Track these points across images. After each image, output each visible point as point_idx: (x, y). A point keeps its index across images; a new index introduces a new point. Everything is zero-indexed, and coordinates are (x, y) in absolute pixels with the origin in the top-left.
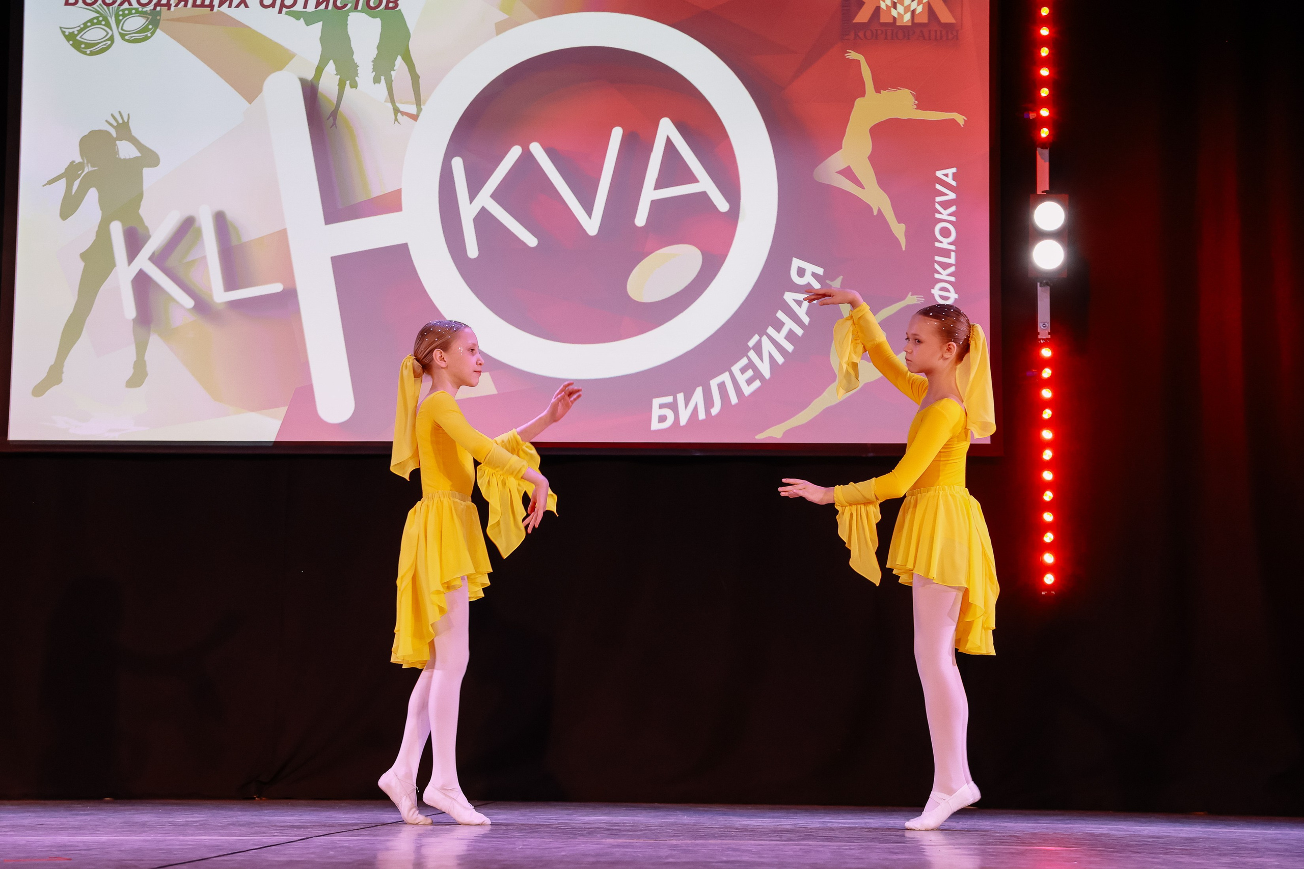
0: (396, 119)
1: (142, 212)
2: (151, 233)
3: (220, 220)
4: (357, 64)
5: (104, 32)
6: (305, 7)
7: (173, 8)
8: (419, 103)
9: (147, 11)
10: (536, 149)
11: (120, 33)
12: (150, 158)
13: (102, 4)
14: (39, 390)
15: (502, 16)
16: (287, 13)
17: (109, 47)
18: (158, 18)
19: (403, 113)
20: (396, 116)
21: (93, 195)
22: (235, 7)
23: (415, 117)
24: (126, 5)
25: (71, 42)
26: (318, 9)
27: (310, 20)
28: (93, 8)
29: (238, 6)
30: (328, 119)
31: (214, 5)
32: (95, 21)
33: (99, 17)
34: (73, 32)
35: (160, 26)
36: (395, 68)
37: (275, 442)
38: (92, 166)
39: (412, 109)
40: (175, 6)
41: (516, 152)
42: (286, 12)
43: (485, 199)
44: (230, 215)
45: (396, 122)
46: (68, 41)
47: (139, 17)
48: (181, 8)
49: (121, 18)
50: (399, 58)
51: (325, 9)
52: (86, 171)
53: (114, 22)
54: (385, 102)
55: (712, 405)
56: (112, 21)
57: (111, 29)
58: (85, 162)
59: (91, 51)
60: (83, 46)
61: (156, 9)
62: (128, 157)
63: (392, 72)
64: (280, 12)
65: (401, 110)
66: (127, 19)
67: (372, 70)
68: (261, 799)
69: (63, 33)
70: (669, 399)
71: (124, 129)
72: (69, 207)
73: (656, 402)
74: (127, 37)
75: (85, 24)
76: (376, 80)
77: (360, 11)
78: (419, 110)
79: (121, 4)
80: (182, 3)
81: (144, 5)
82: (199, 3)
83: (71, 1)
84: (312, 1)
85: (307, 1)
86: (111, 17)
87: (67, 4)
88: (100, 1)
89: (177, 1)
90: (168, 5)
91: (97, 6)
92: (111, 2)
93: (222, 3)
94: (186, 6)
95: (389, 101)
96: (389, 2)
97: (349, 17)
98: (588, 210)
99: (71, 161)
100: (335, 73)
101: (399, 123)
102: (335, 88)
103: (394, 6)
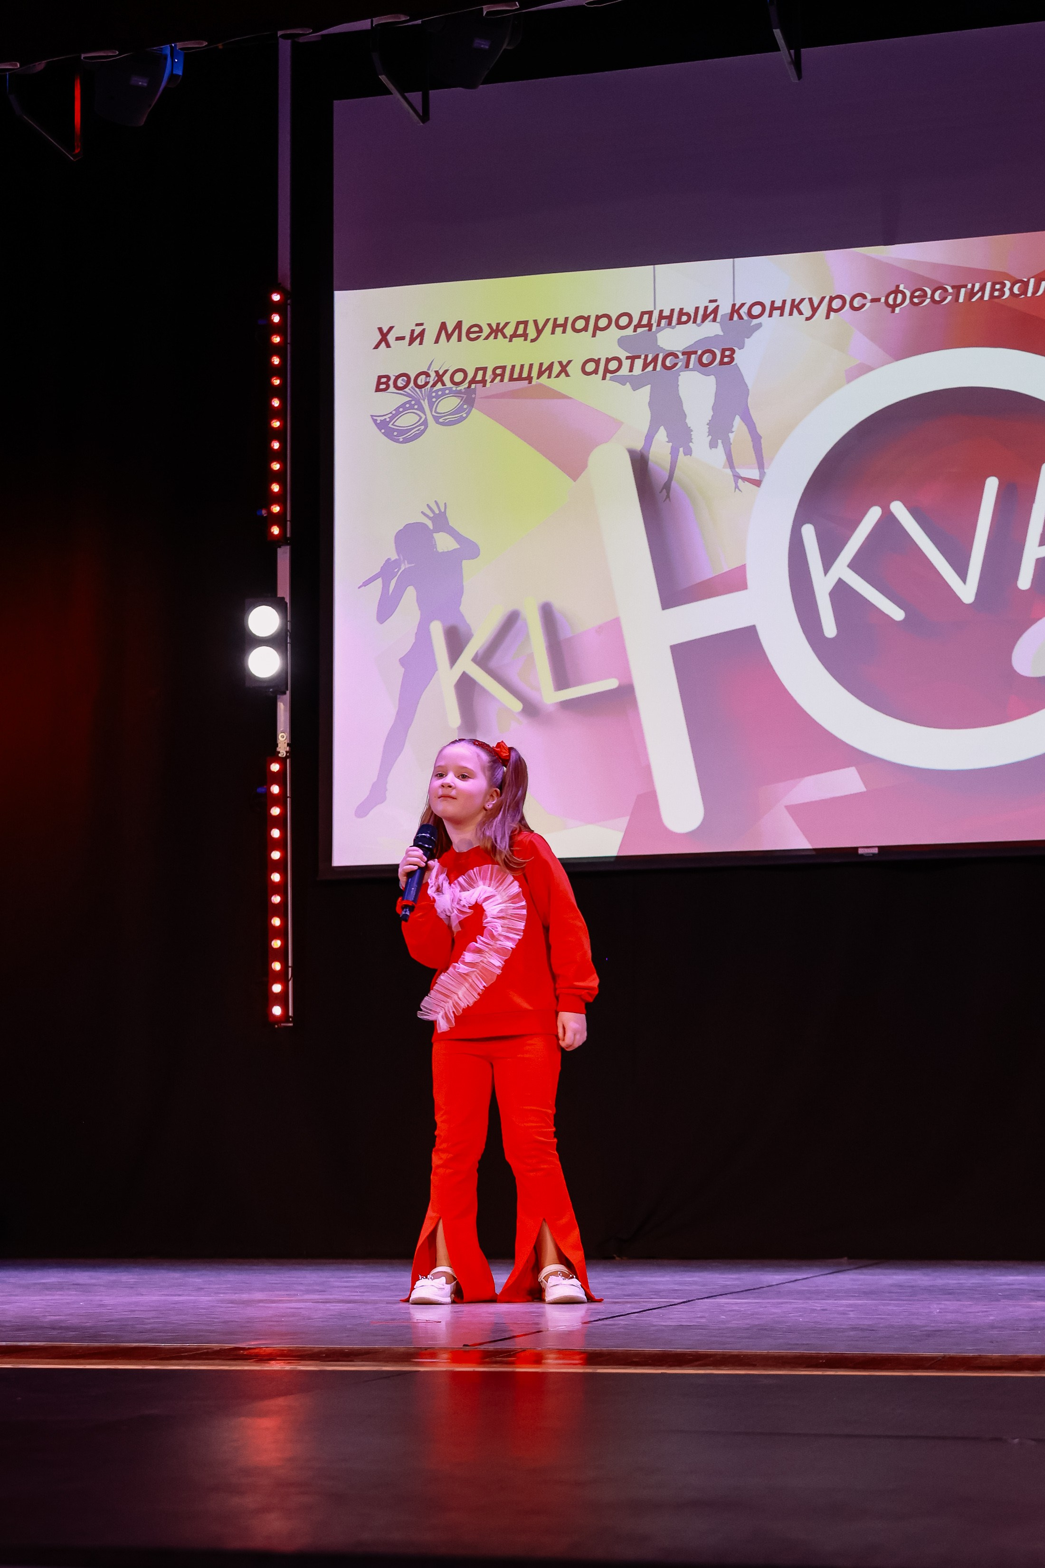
0: (737, 487)
1: (463, 608)
2: (473, 631)
3: (548, 614)
4: (691, 428)
5: (416, 416)
6: (631, 370)
7: (488, 385)
8: (761, 466)
9: (461, 390)
10: (898, 509)
11: (433, 415)
12: (470, 550)
13: (414, 386)
14: (362, 811)
15: (854, 362)
16: (611, 379)
17: (423, 432)
18: (473, 396)
19: (745, 479)
20: (736, 483)
21: (410, 593)
22: (555, 377)
23: (757, 483)
24: (439, 386)
25: (383, 431)
26: (646, 370)
27: (637, 384)
28: (405, 392)
29: (558, 376)
30: (661, 492)
31: (532, 377)
32: (408, 406)
33: (411, 401)
34: (385, 419)
35: (475, 404)
36: (734, 429)
37: (617, 857)
38: (409, 563)
39: (754, 474)
40: (490, 382)
41: (874, 514)
42: (611, 377)
43: (841, 569)
44: (559, 605)
45: (737, 489)
46: (381, 431)
47: (454, 398)
48: (497, 383)
49: (434, 400)
50: (738, 418)
51: (653, 370)
52: (403, 568)
53: (427, 404)
56: (425, 404)
57: (425, 415)
58: (402, 559)
59: (404, 438)
60: (395, 434)
61: (471, 386)
62: (446, 550)
63: (730, 435)
64: (604, 378)
65: (742, 476)
66: (440, 401)
67: (707, 434)
68: (622, 1259)
69: (375, 421)
71: (440, 521)
72: (386, 609)
74: (441, 420)
75: (397, 409)
76: (713, 445)
77: (692, 370)
78: (762, 474)
79: (434, 385)
80: (499, 378)
81: (457, 384)
82: (516, 376)
83: (382, 387)
84: (639, 363)
85: (634, 363)
86: (424, 400)
87: (378, 390)
88: (412, 384)
89: (493, 376)
90: (483, 382)
91: (409, 389)
92: (423, 383)
93: (540, 374)
94: (502, 380)
95: (728, 466)
96: (723, 356)
97: (680, 377)
98: (963, 574)
99: (387, 559)
100: (667, 440)
101: (740, 490)
102: (668, 458)
103: (729, 360)
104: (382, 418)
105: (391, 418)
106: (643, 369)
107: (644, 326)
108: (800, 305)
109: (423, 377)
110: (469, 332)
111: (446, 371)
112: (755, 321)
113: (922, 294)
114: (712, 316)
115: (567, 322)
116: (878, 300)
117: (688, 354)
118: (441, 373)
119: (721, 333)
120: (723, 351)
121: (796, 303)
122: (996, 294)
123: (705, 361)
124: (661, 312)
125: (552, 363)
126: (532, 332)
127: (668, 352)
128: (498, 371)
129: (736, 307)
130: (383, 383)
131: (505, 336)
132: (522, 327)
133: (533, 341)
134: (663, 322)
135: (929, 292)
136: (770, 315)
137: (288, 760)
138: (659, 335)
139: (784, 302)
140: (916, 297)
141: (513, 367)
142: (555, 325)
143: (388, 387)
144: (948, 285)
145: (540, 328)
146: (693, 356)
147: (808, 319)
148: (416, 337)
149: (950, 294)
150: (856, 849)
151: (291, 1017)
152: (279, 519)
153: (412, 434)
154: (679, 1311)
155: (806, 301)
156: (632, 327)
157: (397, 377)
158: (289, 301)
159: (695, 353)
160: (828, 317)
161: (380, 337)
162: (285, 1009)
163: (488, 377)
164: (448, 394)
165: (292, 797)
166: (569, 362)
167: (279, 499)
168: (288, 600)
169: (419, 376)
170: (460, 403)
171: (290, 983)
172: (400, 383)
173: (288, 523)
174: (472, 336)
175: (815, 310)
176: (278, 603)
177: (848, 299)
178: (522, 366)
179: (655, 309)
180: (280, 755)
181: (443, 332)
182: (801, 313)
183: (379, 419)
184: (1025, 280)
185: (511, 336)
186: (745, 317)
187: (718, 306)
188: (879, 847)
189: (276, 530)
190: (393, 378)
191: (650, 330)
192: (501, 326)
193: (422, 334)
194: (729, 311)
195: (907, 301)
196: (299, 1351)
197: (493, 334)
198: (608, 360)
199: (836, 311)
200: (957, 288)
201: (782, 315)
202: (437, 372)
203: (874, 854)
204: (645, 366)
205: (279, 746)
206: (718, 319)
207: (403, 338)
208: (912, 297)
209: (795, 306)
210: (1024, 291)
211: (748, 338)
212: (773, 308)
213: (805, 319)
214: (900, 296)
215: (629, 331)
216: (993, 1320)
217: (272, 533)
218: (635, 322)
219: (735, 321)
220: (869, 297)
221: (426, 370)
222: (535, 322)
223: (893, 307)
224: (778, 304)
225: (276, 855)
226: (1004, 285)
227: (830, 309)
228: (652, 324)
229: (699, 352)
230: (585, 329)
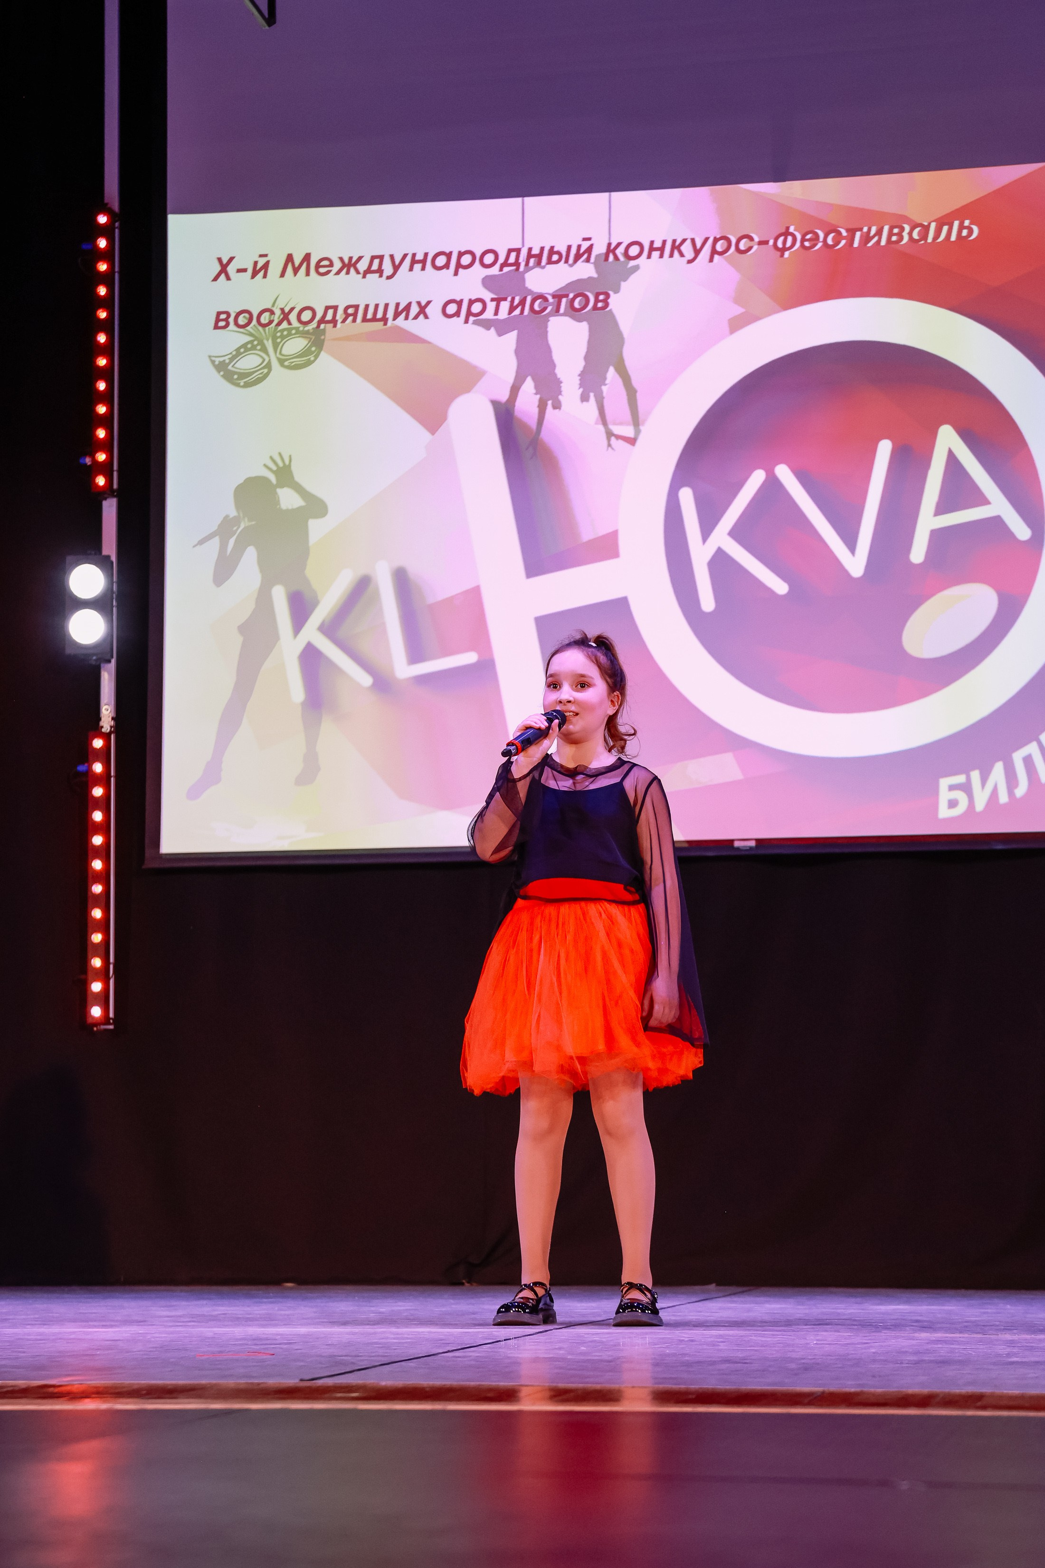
0: (609, 445)
1: (310, 572)
2: (319, 597)
3: (401, 579)
4: (561, 380)
5: (259, 357)
6: (496, 313)
7: (339, 325)
8: (636, 422)
9: (308, 330)
10: (783, 472)
11: (279, 359)
12: (316, 507)
13: (256, 325)
14: (195, 792)
15: (738, 310)
16: (475, 323)
17: (266, 376)
18: (323, 337)
19: (618, 437)
20: (609, 439)
21: (251, 554)
22: (413, 319)
23: (632, 441)
24: (285, 325)
25: (222, 373)
26: (513, 314)
27: (502, 328)
28: (247, 330)
29: (416, 318)
30: (527, 449)
31: (388, 318)
32: (249, 346)
33: (254, 340)
34: (224, 361)
35: (324, 347)
36: (607, 382)
38: (249, 522)
39: (629, 432)
40: (342, 323)
41: (758, 477)
42: (474, 321)
43: (721, 538)
44: (413, 571)
45: (610, 448)
46: (219, 372)
47: (300, 339)
48: (348, 323)
49: (279, 340)
50: (612, 369)
51: (520, 314)
52: (242, 526)
53: (271, 345)
54: (596, 423)
55: (1016, 785)
56: (269, 345)
57: (268, 355)
58: (241, 515)
59: (245, 382)
60: (236, 377)
61: (321, 325)
62: (290, 508)
63: (603, 387)
65: (615, 433)
66: (285, 342)
67: (578, 386)
68: (472, 1285)
69: (213, 362)
70: (961, 779)
71: (285, 473)
72: (224, 571)
73: (945, 783)
74: (286, 363)
75: (238, 350)
76: (584, 398)
77: (562, 315)
78: (638, 432)
79: (279, 324)
80: (351, 318)
81: (306, 323)
82: (369, 316)
83: (222, 324)
84: (505, 306)
85: (499, 306)
86: (268, 340)
87: (216, 327)
88: (254, 322)
89: (344, 316)
90: (334, 322)
91: (251, 328)
92: (267, 321)
93: (397, 315)
94: (354, 321)
95: (601, 422)
96: (597, 301)
97: (550, 324)
98: (851, 544)
99: (224, 515)
100: (534, 391)
101: (613, 449)
102: (535, 411)
103: (603, 305)
104: (222, 359)
105: (231, 360)
106: (510, 312)
107: (511, 265)
108: (681, 246)
109: (267, 314)
110: (318, 266)
111: (292, 309)
112: (632, 263)
113: (814, 237)
114: (585, 256)
115: (427, 259)
116: (766, 242)
117: (558, 297)
118: (287, 310)
119: (595, 275)
120: (597, 295)
121: (677, 243)
122: (894, 238)
123: (577, 304)
124: (530, 249)
125: (410, 304)
126: (388, 268)
127: (537, 295)
128: (351, 311)
129: (613, 247)
130: (222, 320)
131: (358, 272)
132: (376, 262)
133: (389, 278)
134: (532, 261)
135: (821, 235)
136: (649, 257)
137: (112, 736)
138: (528, 276)
139: (664, 242)
140: (807, 240)
141: (367, 306)
142: (414, 262)
143: (227, 325)
144: (842, 228)
145: (397, 262)
146: (564, 300)
147: (690, 262)
148: (260, 270)
149: (844, 238)
150: (732, 841)
151: (112, 1019)
152: (105, 469)
153: (253, 378)
154: (534, 1342)
155: (688, 242)
156: (497, 266)
157: (238, 314)
158: (117, 224)
159: (567, 296)
160: (711, 260)
161: (218, 268)
162: (106, 1010)
163: (340, 316)
164: (295, 334)
165: (116, 777)
166: (429, 303)
167: (106, 446)
168: (114, 558)
169: (262, 315)
170: (308, 344)
171: (112, 982)
172: (242, 320)
173: (115, 474)
174: (322, 270)
175: (697, 252)
176: (103, 563)
177: (734, 241)
178: (377, 306)
179: (523, 246)
180: (103, 730)
181: (290, 267)
182: (682, 255)
183: (217, 360)
184: (926, 224)
185: (365, 271)
186: (622, 258)
187: (591, 246)
188: (759, 841)
189: (101, 481)
190: (233, 315)
191: (518, 269)
192: (354, 260)
193: (266, 266)
194: (604, 250)
195: (798, 244)
196: (116, 1388)
197: (345, 270)
198: (471, 302)
199: (721, 254)
200: (852, 232)
201: (661, 256)
202: (282, 310)
203: (751, 848)
204: (512, 309)
205: (103, 719)
206: (592, 259)
207: (245, 270)
208: (803, 240)
209: (676, 247)
210: (924, 235)
211: (625, 280)
212: (652, 249)
213: (686, 262)
214: (790, 239)
215: (495, 270)
216: (874, 1353)
217: (97, 485)
218: (501, 260)
219: (610, 262)
220: (756, 239)
221: (269, 306)
222: (392, 257)
223: (784, 249)
224: (658, 244)
225: (98, 840)
226: (902, 229)
227: (714, 252)
228: (520, 263)
229: (571, 296)
230: (447, 266)
